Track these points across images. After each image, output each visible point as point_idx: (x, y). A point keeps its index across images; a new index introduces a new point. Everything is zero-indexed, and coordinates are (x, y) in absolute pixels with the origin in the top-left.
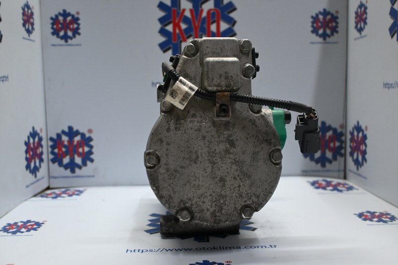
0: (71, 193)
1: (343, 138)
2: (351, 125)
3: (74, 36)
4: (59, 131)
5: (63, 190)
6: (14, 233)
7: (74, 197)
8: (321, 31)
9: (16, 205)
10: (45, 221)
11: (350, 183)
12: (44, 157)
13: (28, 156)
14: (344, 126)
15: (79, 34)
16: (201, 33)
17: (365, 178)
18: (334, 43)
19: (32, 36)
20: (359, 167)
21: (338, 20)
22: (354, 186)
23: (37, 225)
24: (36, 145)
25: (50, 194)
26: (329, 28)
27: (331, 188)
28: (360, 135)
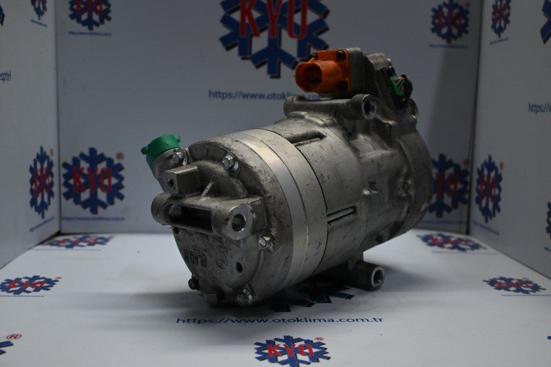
0: (92, 241)
1: (468, 179)
2: (480, 160)
3: (102, 22)
4: (77, 155)
5: (80, 236)
6: (17, 292)
7: (97, 246)
8: (444, 31)
9: (16, 256)
10: (59, 278)
11: (475, 240)
12: (55, 189)
13: (33, 187)
14: (470, 162)
15: (109, 19)
16: (280, 25)
17: (497, 233)
18: (462, 47)
19: (44, 19)
20: (489, 219)
21: (469, 16)
22: (481, 243)
23: (48, 283)
26: (456, 26)
27: (449, 245)
28: (493, 174)
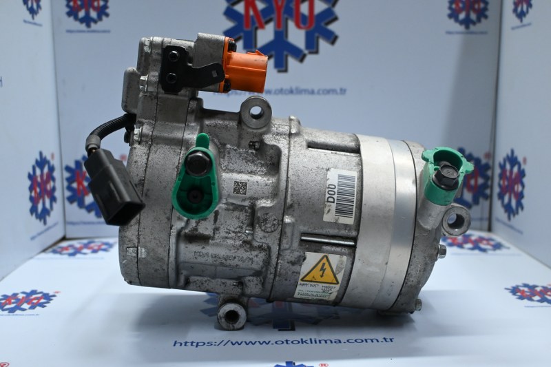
0: (96, 248)
1: (489, 173)
2: (501, 155)
3: (100, 18)
4: (79, 157)
5: (85, 241)
6: (12, 311)
7: (101, 253)
8: (462, 16)
9: (16, 266)
10: (57, 292)
11: (497, 237)
12: (58, 194)
13: (33, 194)
14: (491, 155)
15: (107, 15)
16: (286, 16)
17: (520, 232)
18: (482, 33)
19: (38, 18)
20: (512, 216)
22: (503, 242)
23: (44, 299)
24: (45, 177)
25: (66, 248)
26: (475, 11)
27: (469, 245)
28: (516, 169)
